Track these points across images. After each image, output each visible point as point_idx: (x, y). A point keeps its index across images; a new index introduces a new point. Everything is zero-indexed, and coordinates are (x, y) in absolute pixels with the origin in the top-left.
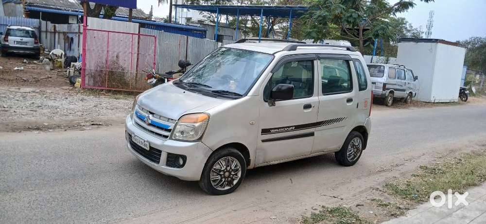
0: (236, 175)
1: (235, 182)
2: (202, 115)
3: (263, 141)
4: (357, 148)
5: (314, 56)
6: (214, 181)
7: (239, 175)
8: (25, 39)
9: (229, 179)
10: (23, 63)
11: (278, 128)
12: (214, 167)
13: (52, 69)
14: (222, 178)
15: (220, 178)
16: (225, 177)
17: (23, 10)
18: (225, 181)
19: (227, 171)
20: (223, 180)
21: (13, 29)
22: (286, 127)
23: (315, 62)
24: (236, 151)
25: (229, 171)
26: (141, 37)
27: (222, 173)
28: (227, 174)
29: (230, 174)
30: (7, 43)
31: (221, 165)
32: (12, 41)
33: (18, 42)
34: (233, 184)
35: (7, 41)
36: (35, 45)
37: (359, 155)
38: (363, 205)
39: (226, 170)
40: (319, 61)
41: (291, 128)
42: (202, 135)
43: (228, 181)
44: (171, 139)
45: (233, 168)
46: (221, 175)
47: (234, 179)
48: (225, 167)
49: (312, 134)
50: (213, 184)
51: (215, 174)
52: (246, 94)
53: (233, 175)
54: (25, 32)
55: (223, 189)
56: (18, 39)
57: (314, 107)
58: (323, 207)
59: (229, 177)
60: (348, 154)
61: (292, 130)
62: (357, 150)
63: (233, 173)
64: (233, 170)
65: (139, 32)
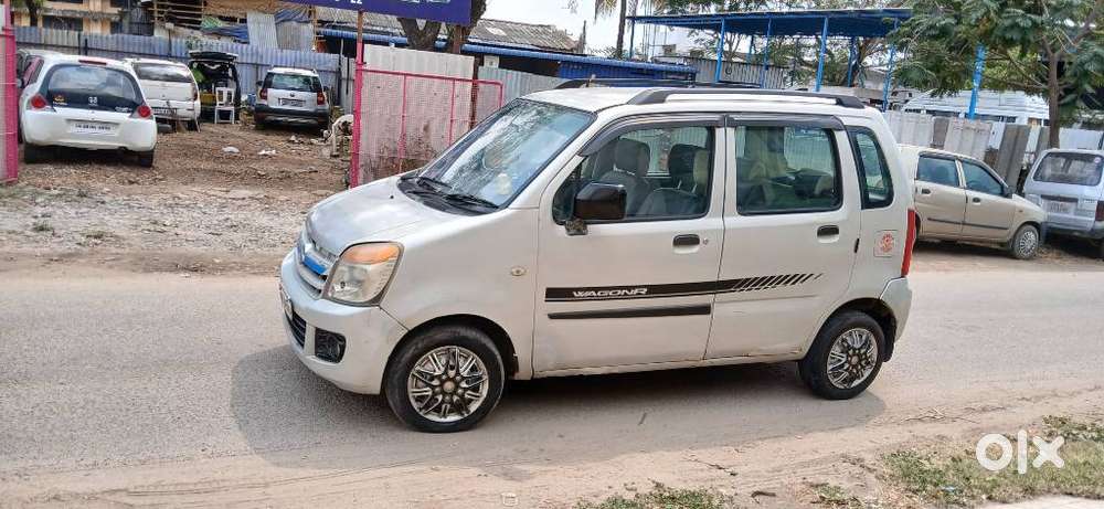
0: (476, 389)
1: (473, 407)
2: (385, 246)
3: (552, 317)
4: (859, 355)
5: (716, 117)
6: (419, 399)
7: (484, 390)
8: (299, 95)
9: (455, 398)
10: (290, 141)
11: (596, 289)
12: (418, 368)
13: (335, 156)
14: (435, 394)
15: (430, 393)
16: (444, 393)
17: (313, 36)
18: (443, 402)
19: (449, 379)
20: (440, 398)
21: (279, 75)
22: (621, 288)
23: (719, 133)
24: (472, 334)
25: (453, 380)
26: (481, 86)
27: (436, 382)
28: (449, 386)
29: (457, 386)
30: (266, 103)
31: (435, 364)
32: (275, 98)
33: (286, 101)
34: (468, 411)
35: (265, 98)
36: (319, 107)
37: (867, 374)
38: (774, 495)
39: (444, 377)
40: (731, 131)
41: (636, 291)
42: (383, 291)
43: (451, 403)
44: (325, 297)
45: (465, 374)
46: (433, 387)
47: (470, 401)
48: (443, 369)
49: (705, 310)
50: (415, 405)
51: (420, 383)
52: (507, 205)
53: (465, 389)
54: (301, 79)
55: (443, 420)
56: (286, 94)
57: (706, 242)
58: (658, 485)
59: (454, 392)
60: (830, 367)
61: (639, 296)
62: (860, 360)
63: (464, 385)
64: (463, 378)
65: (475, 76)
